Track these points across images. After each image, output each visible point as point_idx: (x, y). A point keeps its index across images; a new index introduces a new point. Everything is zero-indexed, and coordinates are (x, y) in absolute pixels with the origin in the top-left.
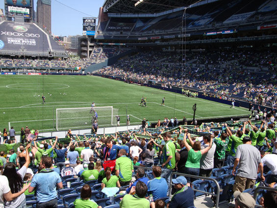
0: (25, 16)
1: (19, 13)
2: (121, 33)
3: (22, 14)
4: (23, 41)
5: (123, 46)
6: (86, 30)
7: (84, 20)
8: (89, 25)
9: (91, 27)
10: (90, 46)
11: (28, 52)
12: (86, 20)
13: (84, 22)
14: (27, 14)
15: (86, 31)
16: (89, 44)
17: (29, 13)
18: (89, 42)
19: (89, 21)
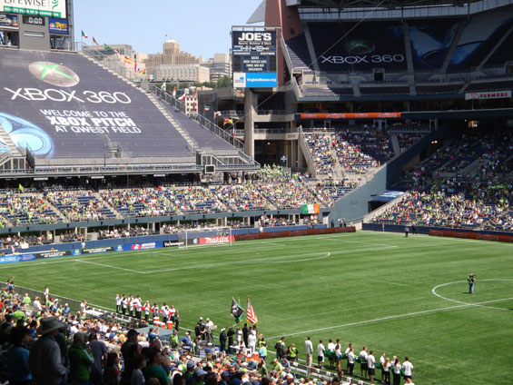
0: (52, 26)
1: (34, 16)
2: (379, 78)
3: (43, 18)
4: (96, 121)
5: (390, 121)
6: (245, 69)
7: (236, 35)
8: (254, 53)
9: (262, 57)
10: (259, 126)
11: (137, 160)
12: (245, 37)
13: (235, 42)
14: (60, 20)
15: (243, 75)
16: (255, 117)
17: (64, 16)
18: (253, 112)
19: (256, 37)
